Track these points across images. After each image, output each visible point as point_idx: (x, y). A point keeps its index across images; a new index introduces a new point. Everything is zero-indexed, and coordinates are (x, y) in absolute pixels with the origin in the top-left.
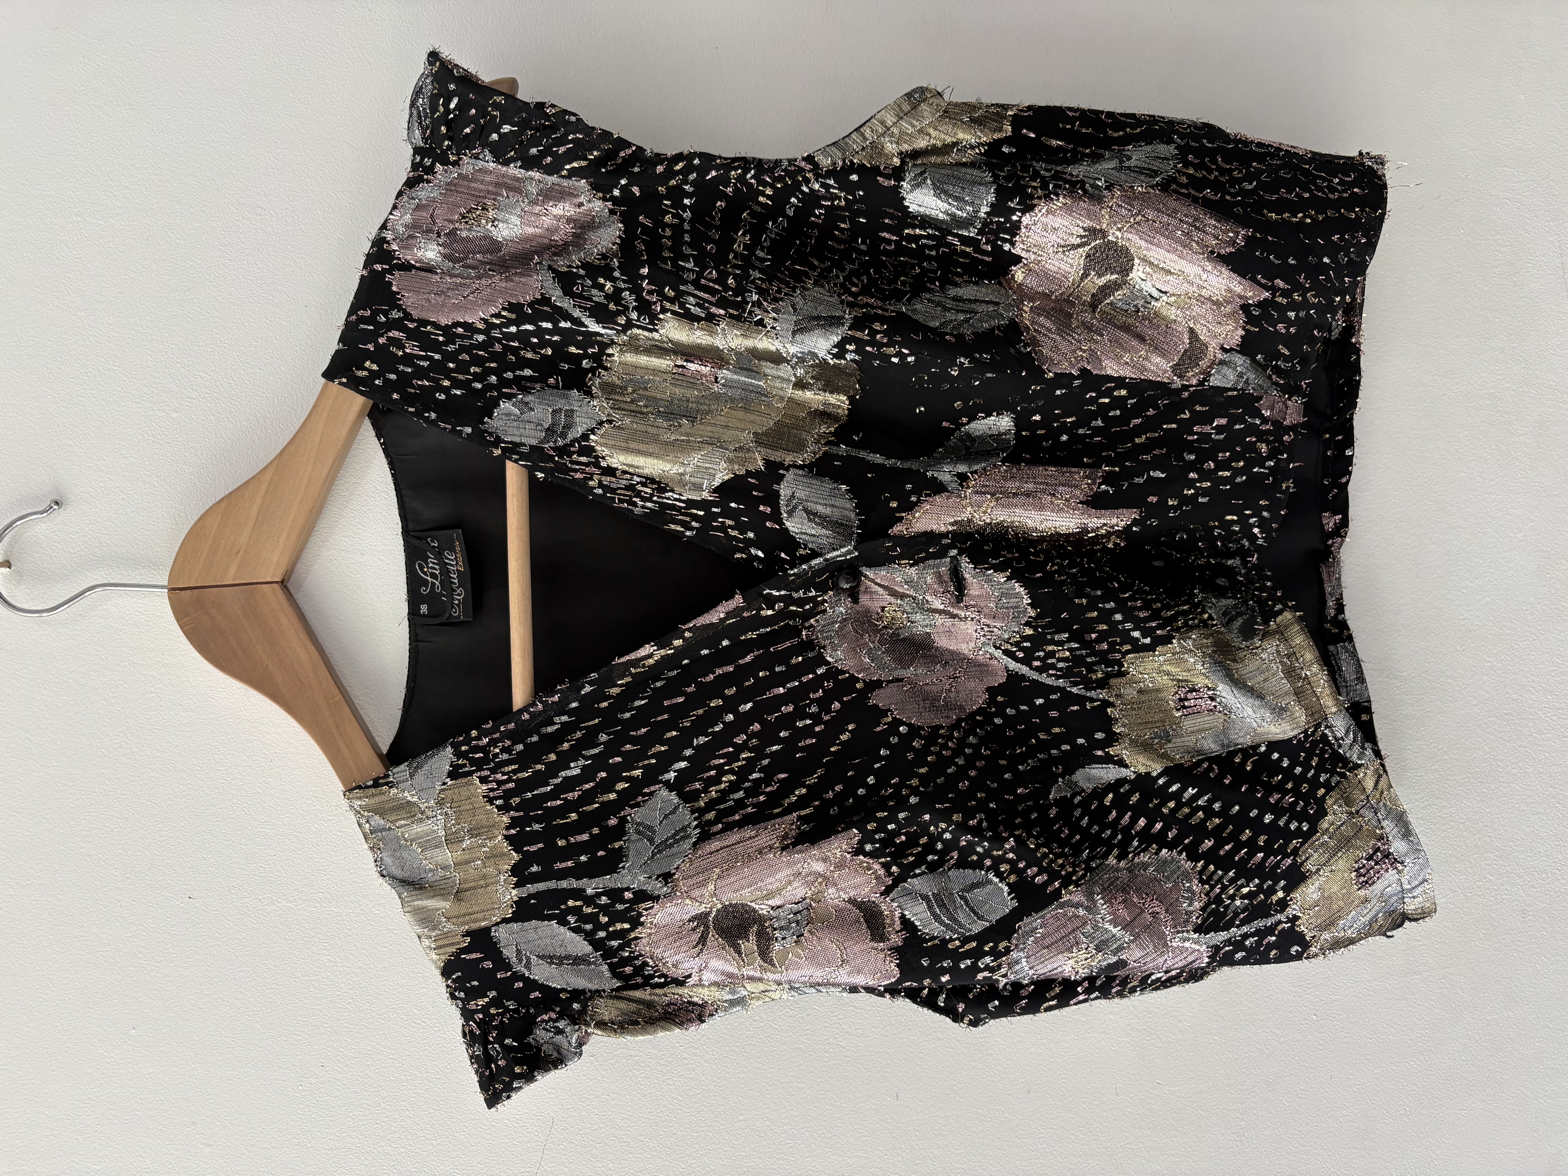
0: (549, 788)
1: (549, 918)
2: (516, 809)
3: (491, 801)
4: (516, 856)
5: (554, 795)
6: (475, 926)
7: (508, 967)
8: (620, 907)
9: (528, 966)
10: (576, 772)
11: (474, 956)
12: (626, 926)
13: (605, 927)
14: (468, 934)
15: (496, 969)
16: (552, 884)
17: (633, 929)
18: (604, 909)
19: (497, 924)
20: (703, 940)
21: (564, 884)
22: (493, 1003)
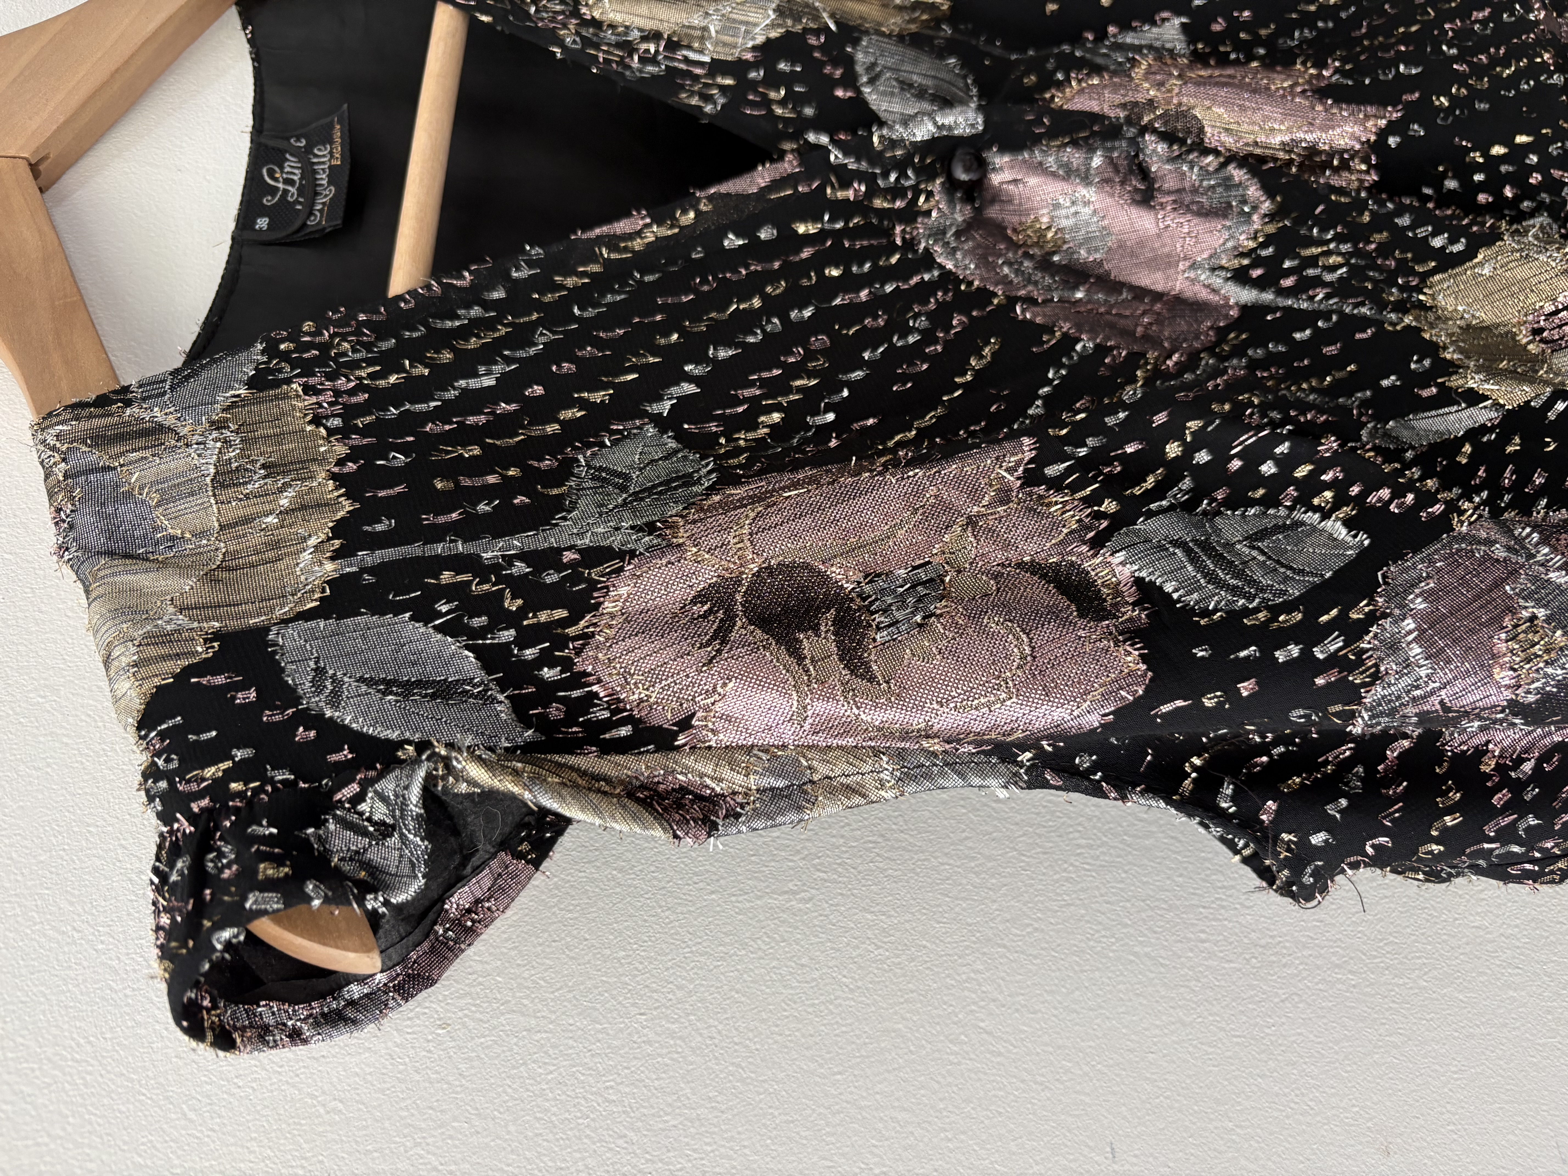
0: (433, 404)
1: (397, 609)
2: (364, 432)
3: (317, 421)
4: (347, 506)
5: (441, 414)
6: (233, 625)
7: (291, 696)
8: (551, 577)
9: (335, 699)
10: (488, 382)
11: (220, 680)
12: (561, 613)
13: (513, 620)
14: (217, 636)
15: (262, 703)
16: (415, 550)
17: (572, 621)
18: (518, 585)
19: (285, 622)
20: (722, 635)
21: (439, 549)
22: (239, 771)
